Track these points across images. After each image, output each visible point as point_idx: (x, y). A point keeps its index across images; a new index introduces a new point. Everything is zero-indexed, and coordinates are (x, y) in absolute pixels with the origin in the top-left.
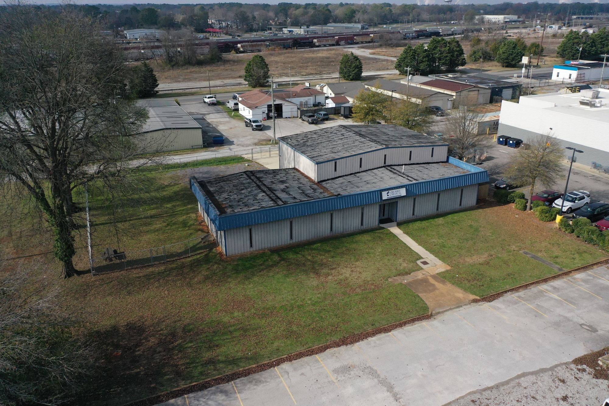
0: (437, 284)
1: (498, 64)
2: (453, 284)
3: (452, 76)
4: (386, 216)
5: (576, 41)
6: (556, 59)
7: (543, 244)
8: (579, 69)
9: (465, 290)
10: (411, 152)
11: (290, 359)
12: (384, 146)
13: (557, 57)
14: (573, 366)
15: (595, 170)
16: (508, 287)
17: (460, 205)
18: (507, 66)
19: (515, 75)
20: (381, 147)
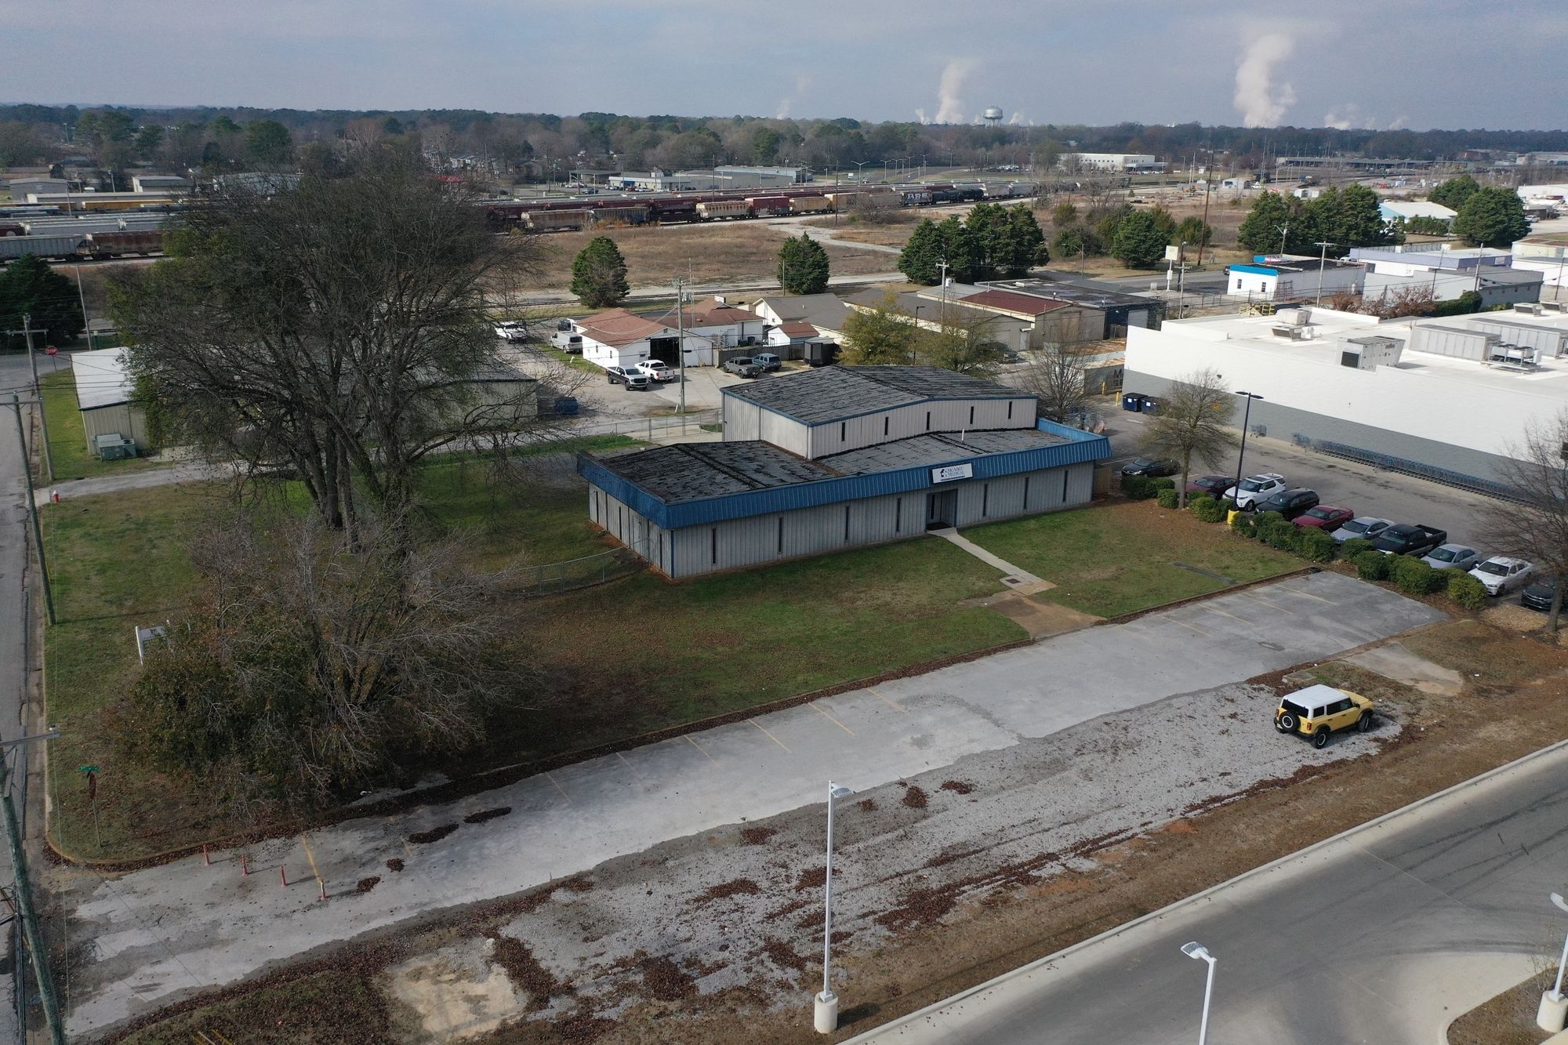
0: (1037, 606)
1: (1116, 262)
2: (1064, 605)
3: (1023, 285)
4: (936, 519)
5: (1275, 214)
6: (1238, 253)
7: (1206, 553)
8: (1281, 272)
9: (1084, 610)
10: (972, 408)
11: (828, 693)
12: (927, 397)
13: (1240, 249)
14: (1246, 686)
15: (1299, 448)
16: (1150, 605)
17: (1064, 500)
18: (1135, 267)
19: (1154, 285)
20: (920, 399)
